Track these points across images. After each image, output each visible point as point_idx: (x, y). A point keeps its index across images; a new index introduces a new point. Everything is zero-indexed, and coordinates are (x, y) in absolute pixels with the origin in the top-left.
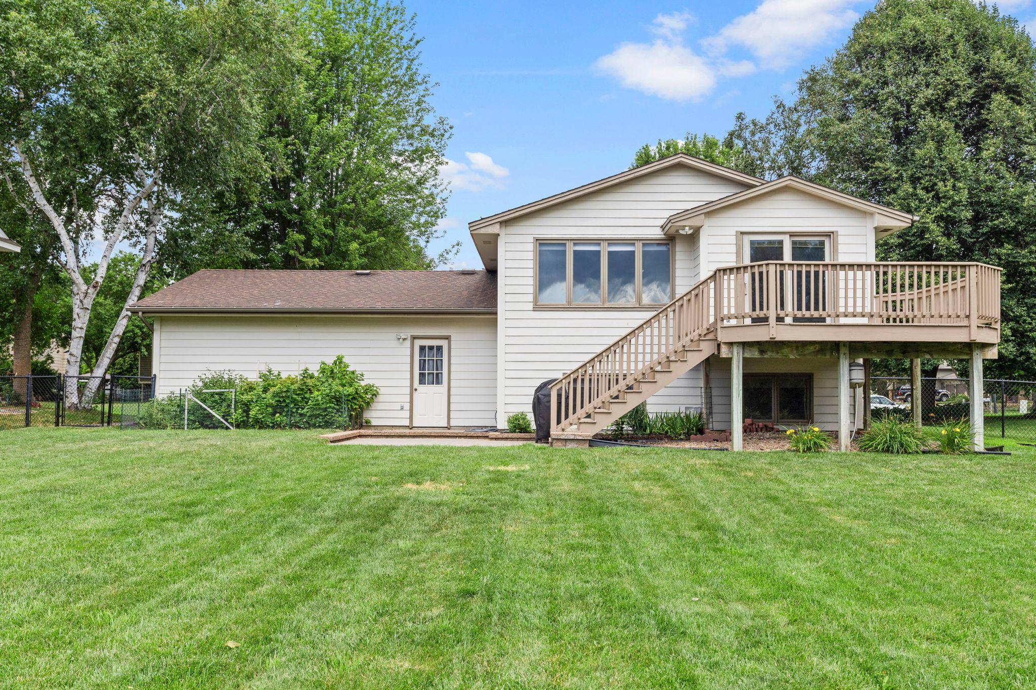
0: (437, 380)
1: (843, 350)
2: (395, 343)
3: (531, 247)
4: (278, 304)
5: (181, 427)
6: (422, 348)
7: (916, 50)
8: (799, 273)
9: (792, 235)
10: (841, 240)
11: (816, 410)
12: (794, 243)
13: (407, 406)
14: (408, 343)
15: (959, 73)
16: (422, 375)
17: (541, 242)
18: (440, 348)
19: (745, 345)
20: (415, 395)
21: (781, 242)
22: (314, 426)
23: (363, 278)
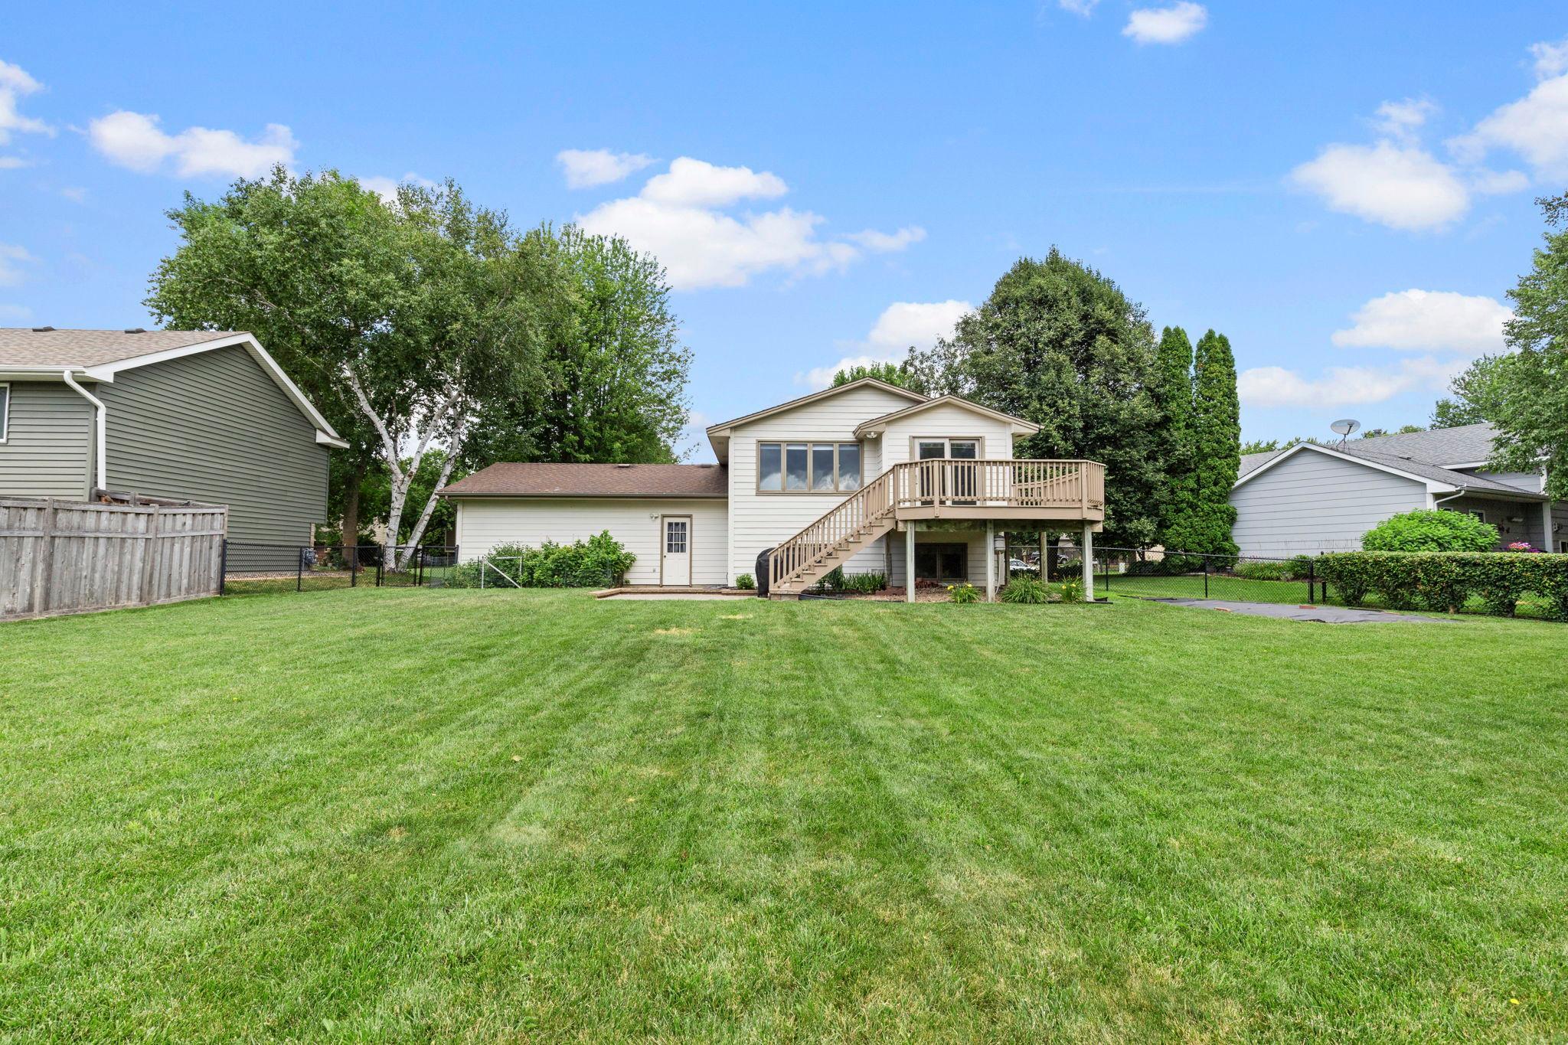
0: (682, 549)
1: (989, 525)
2: (649, 521)
3: (754, 447)
4: (557, 490)
5: (478, 586)
6: (670, 524)
7: (1041, 302)
8: (956, 468)
9: (951, 439)
10: (987, 443)
11: (970, 571)
12: (952, 445)
13: (658, 570)
14: (659, 521)
15: (1072, 319)
16: (670, 546)
17: (762, 443)
18: (684, 524)
19: (916, 522)
20: (665, 560)
21: (943, 444)
22: (585, 585)
23: (624, 470)
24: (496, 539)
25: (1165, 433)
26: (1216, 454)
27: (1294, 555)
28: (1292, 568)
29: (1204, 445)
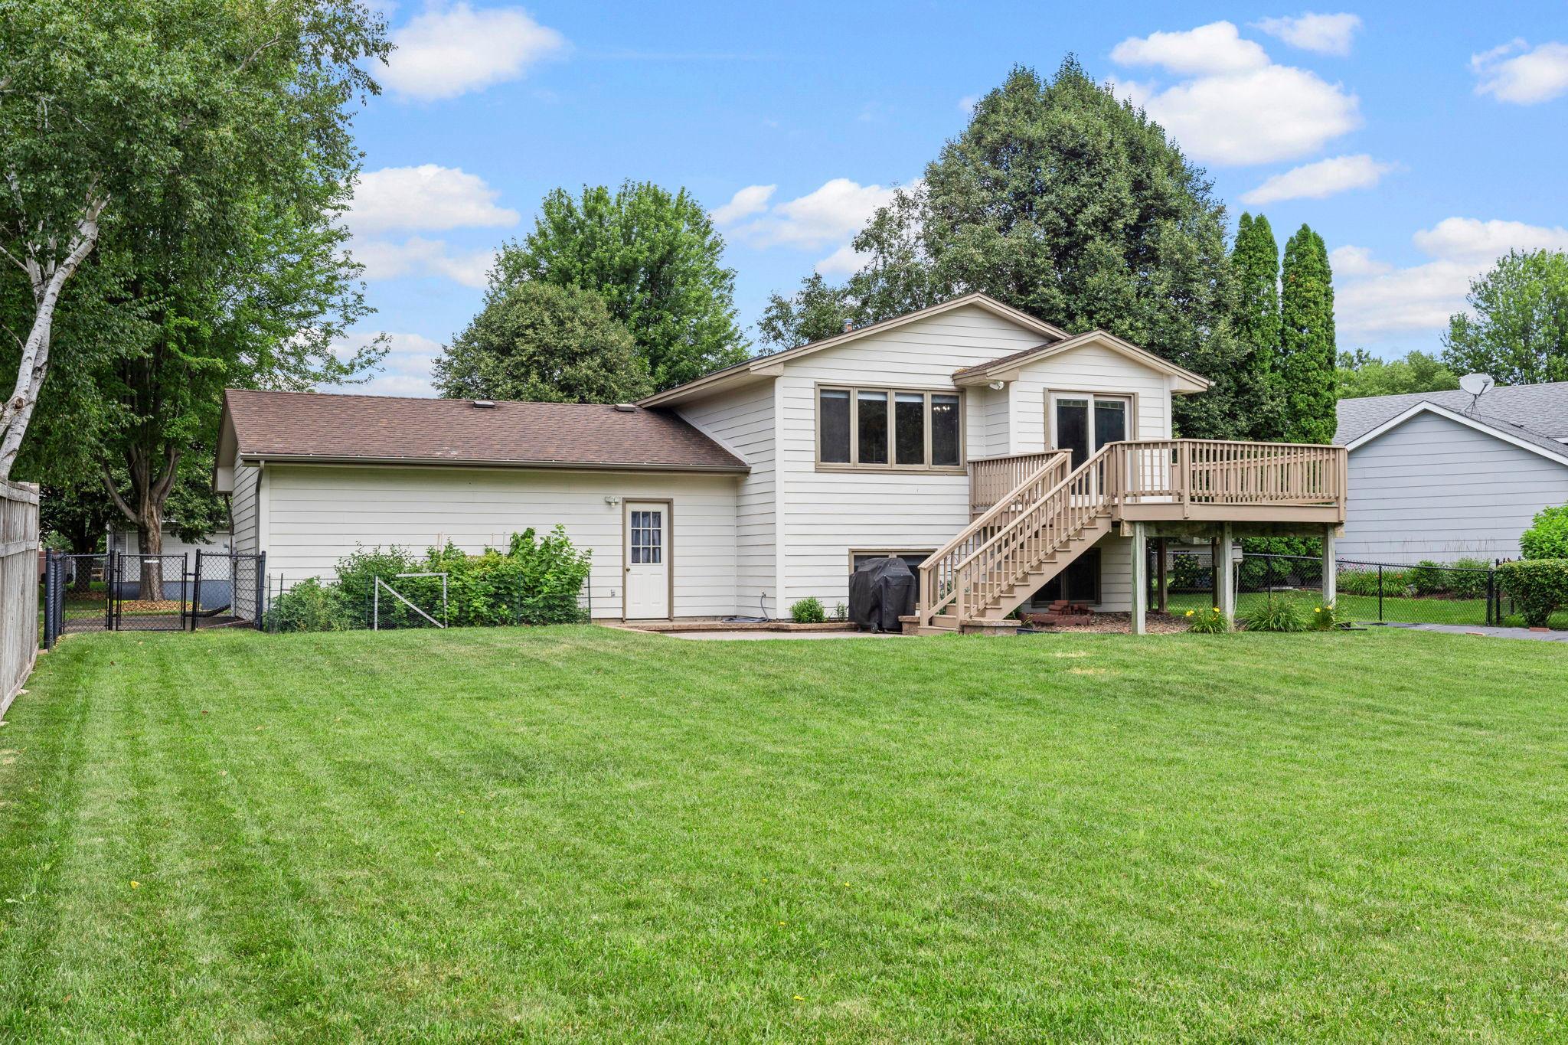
0: (654, 556)
2: (603, 509)
3: (811, 394)
5: (371, 626)
6: (635, 515)
9: (1096, 394)
10: (1141, 402)
11: (1104, 588)
12: (1096, 403)
13: (619, 592)
14: (619, 508)
16: (636, 551)
17: (824, 390)
18: (657, 515)
19: (1147, 524)
20: (628, 575)
21: (1085, 402)
22: (552, 620)
23: (482, 413)
24: (352, 540)
25: (1245, 377)
26: (1311, 410)
27: (1416, 560)
28: (1415, 580)
29: (1297, 397)
